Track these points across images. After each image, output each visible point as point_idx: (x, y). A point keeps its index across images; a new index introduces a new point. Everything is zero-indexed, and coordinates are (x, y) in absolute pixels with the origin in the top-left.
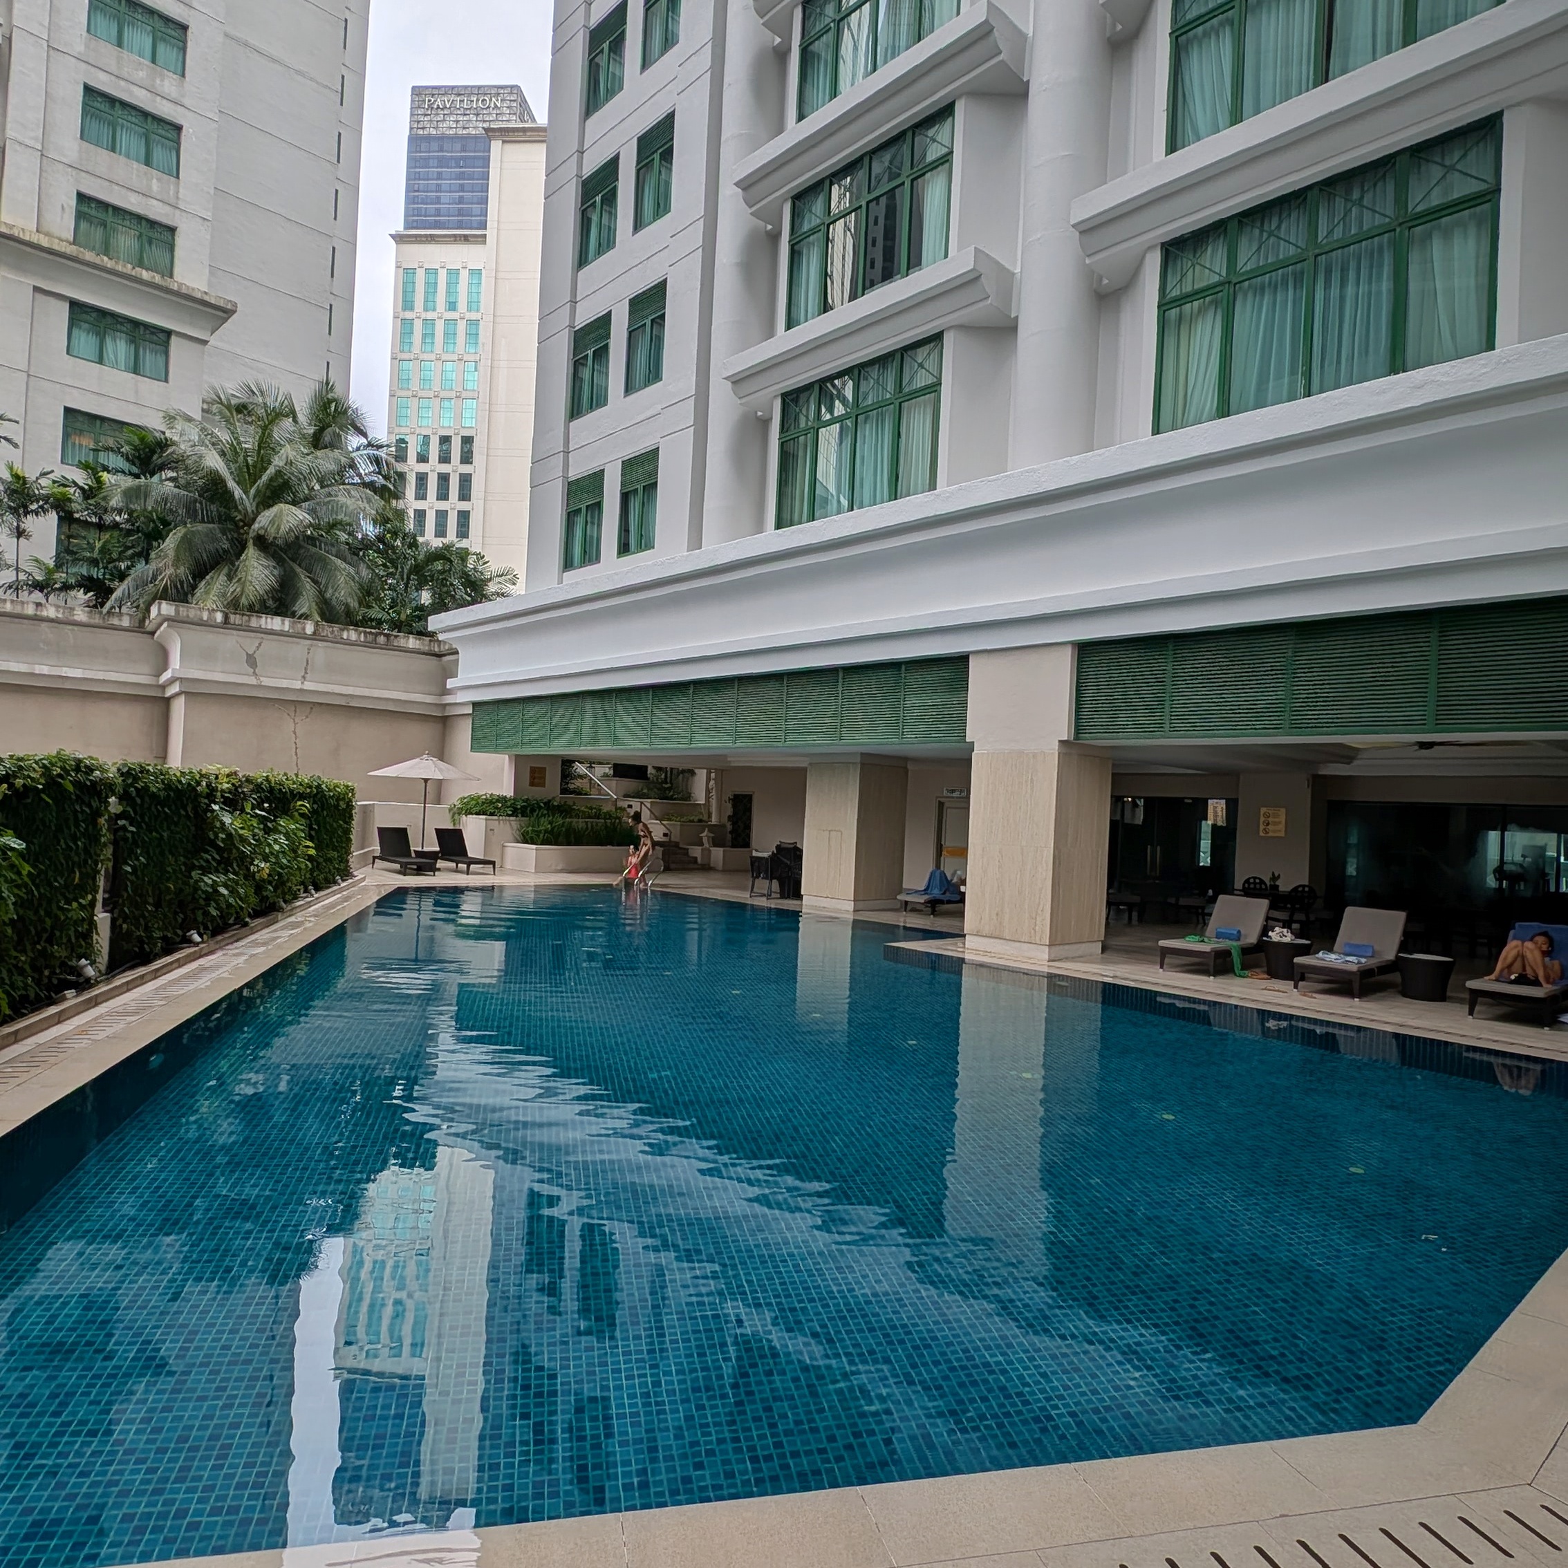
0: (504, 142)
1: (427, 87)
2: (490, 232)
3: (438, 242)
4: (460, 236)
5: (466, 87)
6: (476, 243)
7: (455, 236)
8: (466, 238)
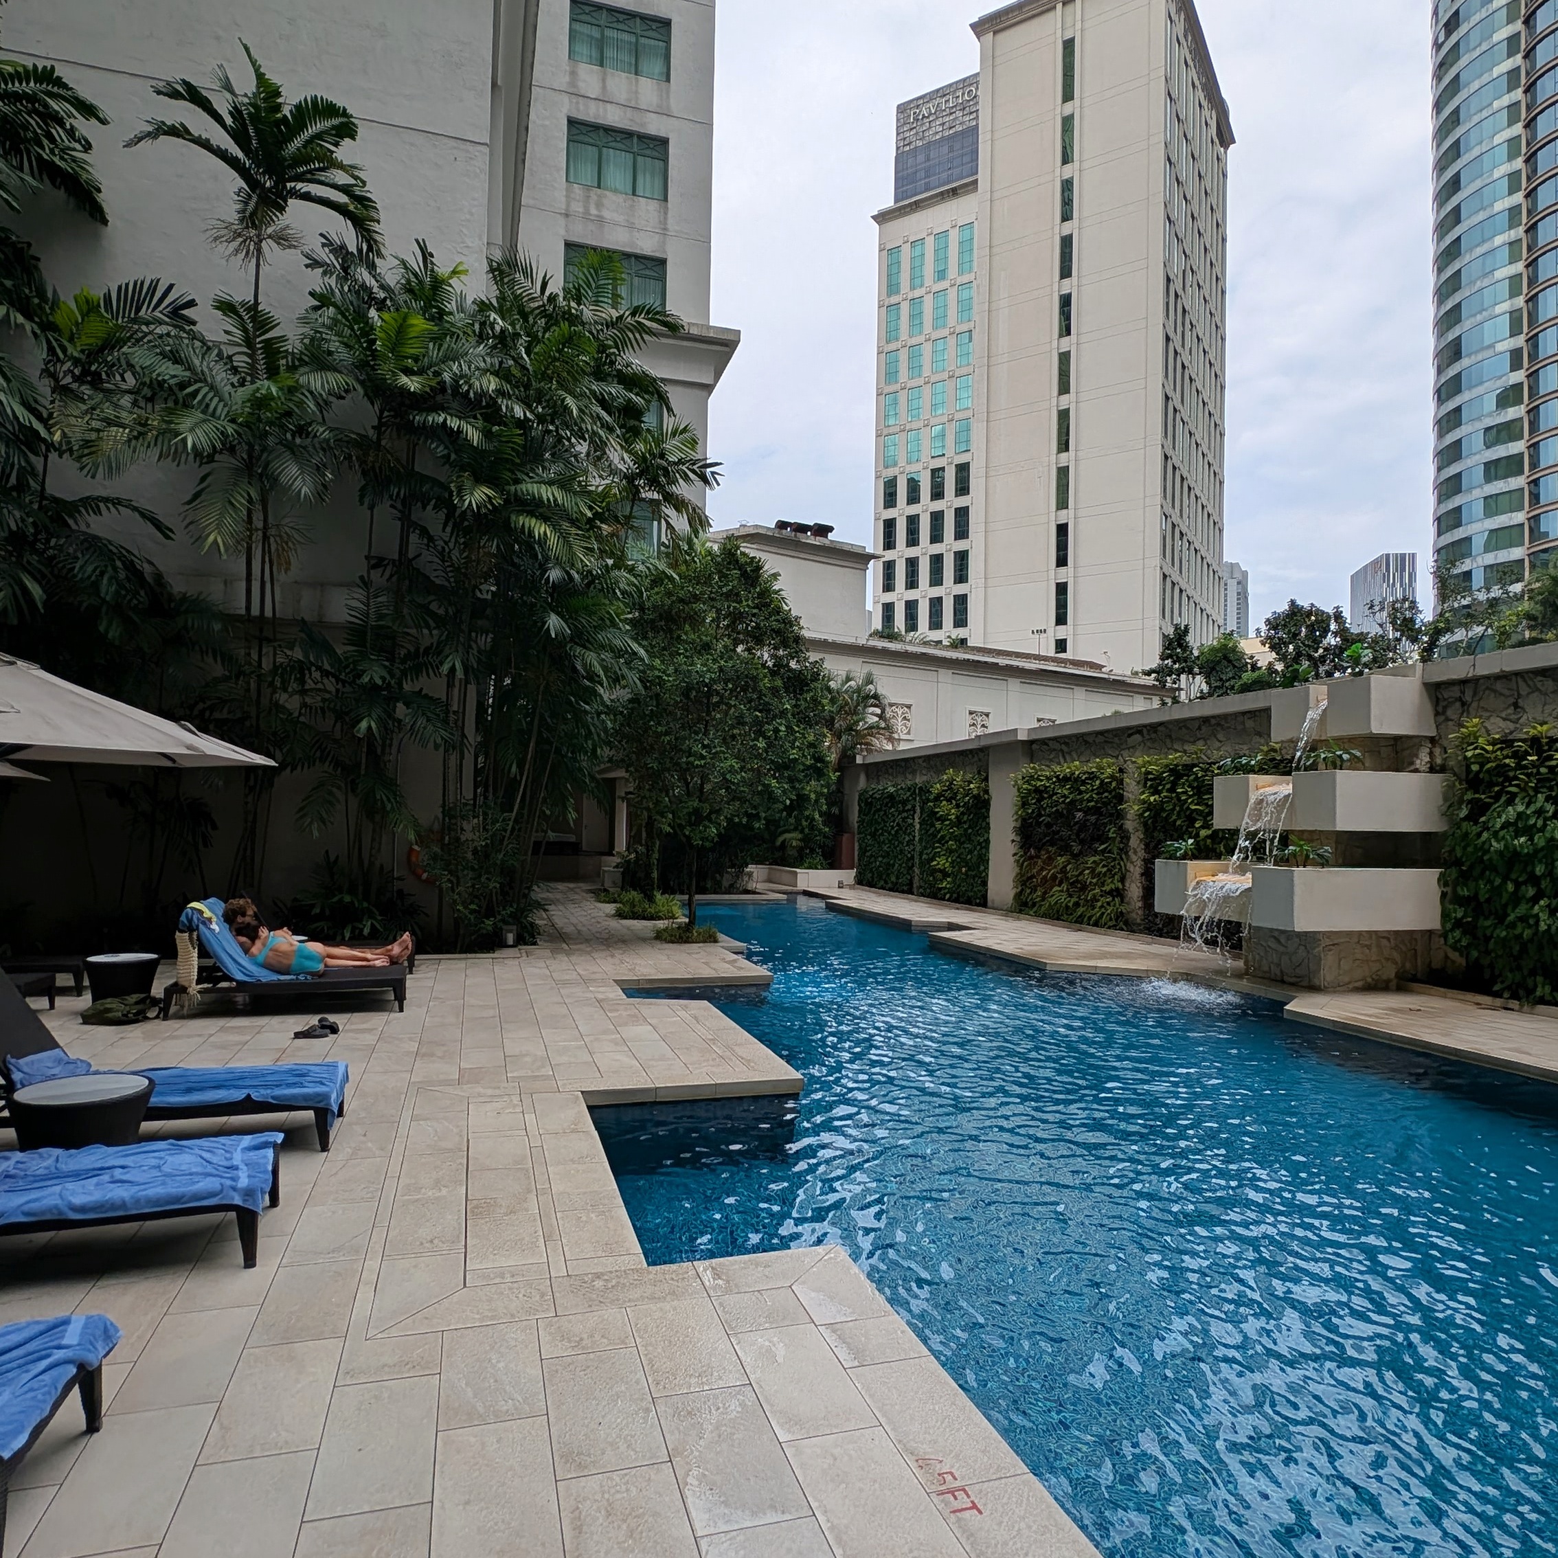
0: (995, 33)
1: (911, 101)
2: (983, 176)
3: (929, 206)
4: (948, 191)
5: (950, 85)
6: (967, 193)
7: (942, 193)
8: (954, 192)
